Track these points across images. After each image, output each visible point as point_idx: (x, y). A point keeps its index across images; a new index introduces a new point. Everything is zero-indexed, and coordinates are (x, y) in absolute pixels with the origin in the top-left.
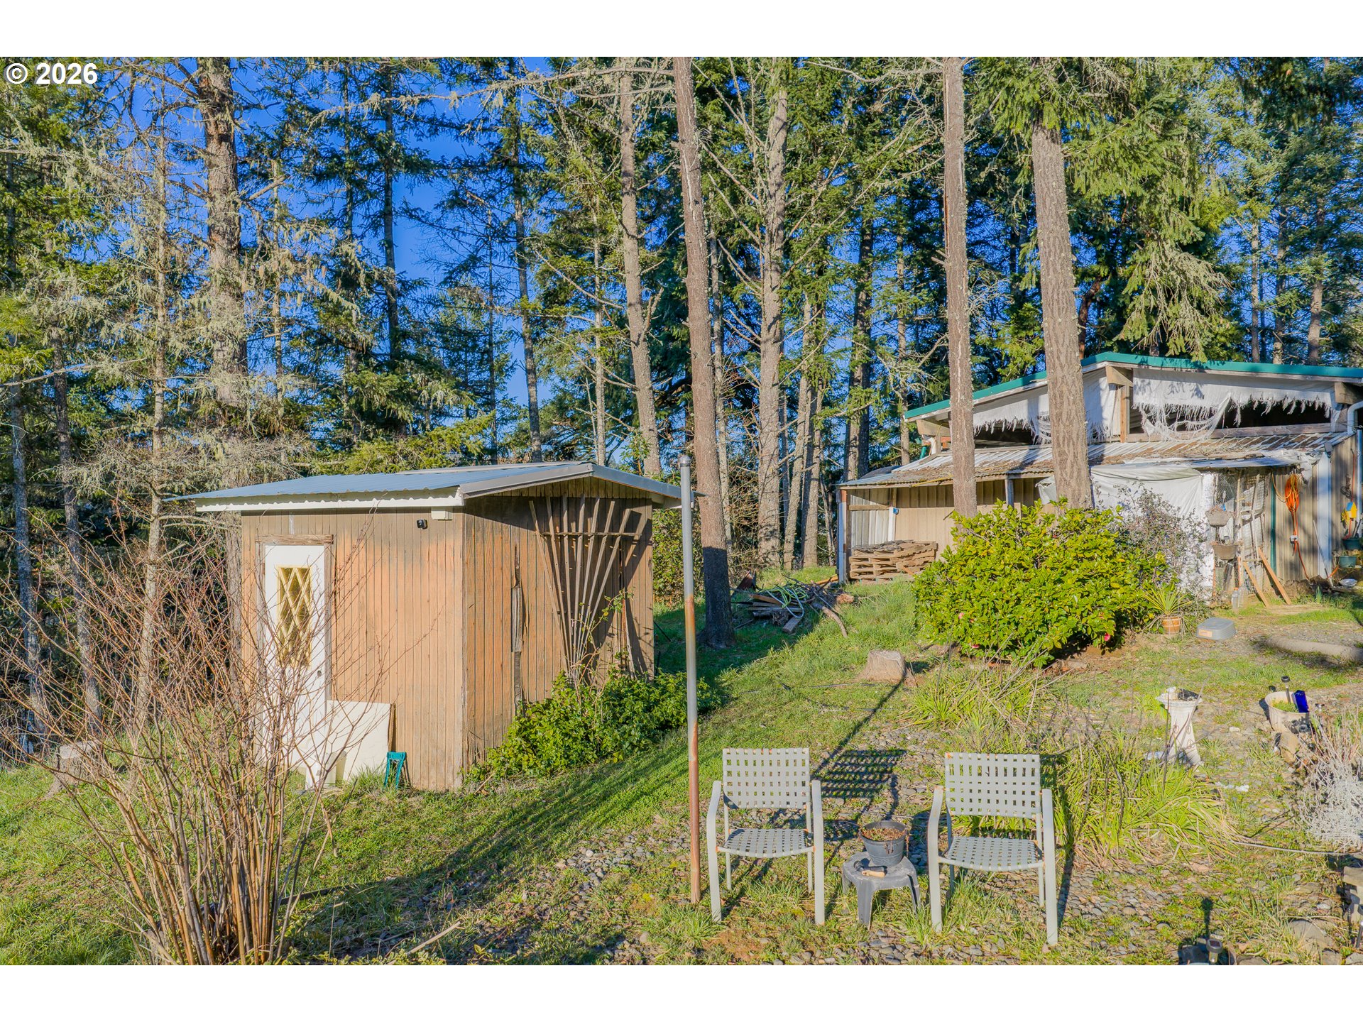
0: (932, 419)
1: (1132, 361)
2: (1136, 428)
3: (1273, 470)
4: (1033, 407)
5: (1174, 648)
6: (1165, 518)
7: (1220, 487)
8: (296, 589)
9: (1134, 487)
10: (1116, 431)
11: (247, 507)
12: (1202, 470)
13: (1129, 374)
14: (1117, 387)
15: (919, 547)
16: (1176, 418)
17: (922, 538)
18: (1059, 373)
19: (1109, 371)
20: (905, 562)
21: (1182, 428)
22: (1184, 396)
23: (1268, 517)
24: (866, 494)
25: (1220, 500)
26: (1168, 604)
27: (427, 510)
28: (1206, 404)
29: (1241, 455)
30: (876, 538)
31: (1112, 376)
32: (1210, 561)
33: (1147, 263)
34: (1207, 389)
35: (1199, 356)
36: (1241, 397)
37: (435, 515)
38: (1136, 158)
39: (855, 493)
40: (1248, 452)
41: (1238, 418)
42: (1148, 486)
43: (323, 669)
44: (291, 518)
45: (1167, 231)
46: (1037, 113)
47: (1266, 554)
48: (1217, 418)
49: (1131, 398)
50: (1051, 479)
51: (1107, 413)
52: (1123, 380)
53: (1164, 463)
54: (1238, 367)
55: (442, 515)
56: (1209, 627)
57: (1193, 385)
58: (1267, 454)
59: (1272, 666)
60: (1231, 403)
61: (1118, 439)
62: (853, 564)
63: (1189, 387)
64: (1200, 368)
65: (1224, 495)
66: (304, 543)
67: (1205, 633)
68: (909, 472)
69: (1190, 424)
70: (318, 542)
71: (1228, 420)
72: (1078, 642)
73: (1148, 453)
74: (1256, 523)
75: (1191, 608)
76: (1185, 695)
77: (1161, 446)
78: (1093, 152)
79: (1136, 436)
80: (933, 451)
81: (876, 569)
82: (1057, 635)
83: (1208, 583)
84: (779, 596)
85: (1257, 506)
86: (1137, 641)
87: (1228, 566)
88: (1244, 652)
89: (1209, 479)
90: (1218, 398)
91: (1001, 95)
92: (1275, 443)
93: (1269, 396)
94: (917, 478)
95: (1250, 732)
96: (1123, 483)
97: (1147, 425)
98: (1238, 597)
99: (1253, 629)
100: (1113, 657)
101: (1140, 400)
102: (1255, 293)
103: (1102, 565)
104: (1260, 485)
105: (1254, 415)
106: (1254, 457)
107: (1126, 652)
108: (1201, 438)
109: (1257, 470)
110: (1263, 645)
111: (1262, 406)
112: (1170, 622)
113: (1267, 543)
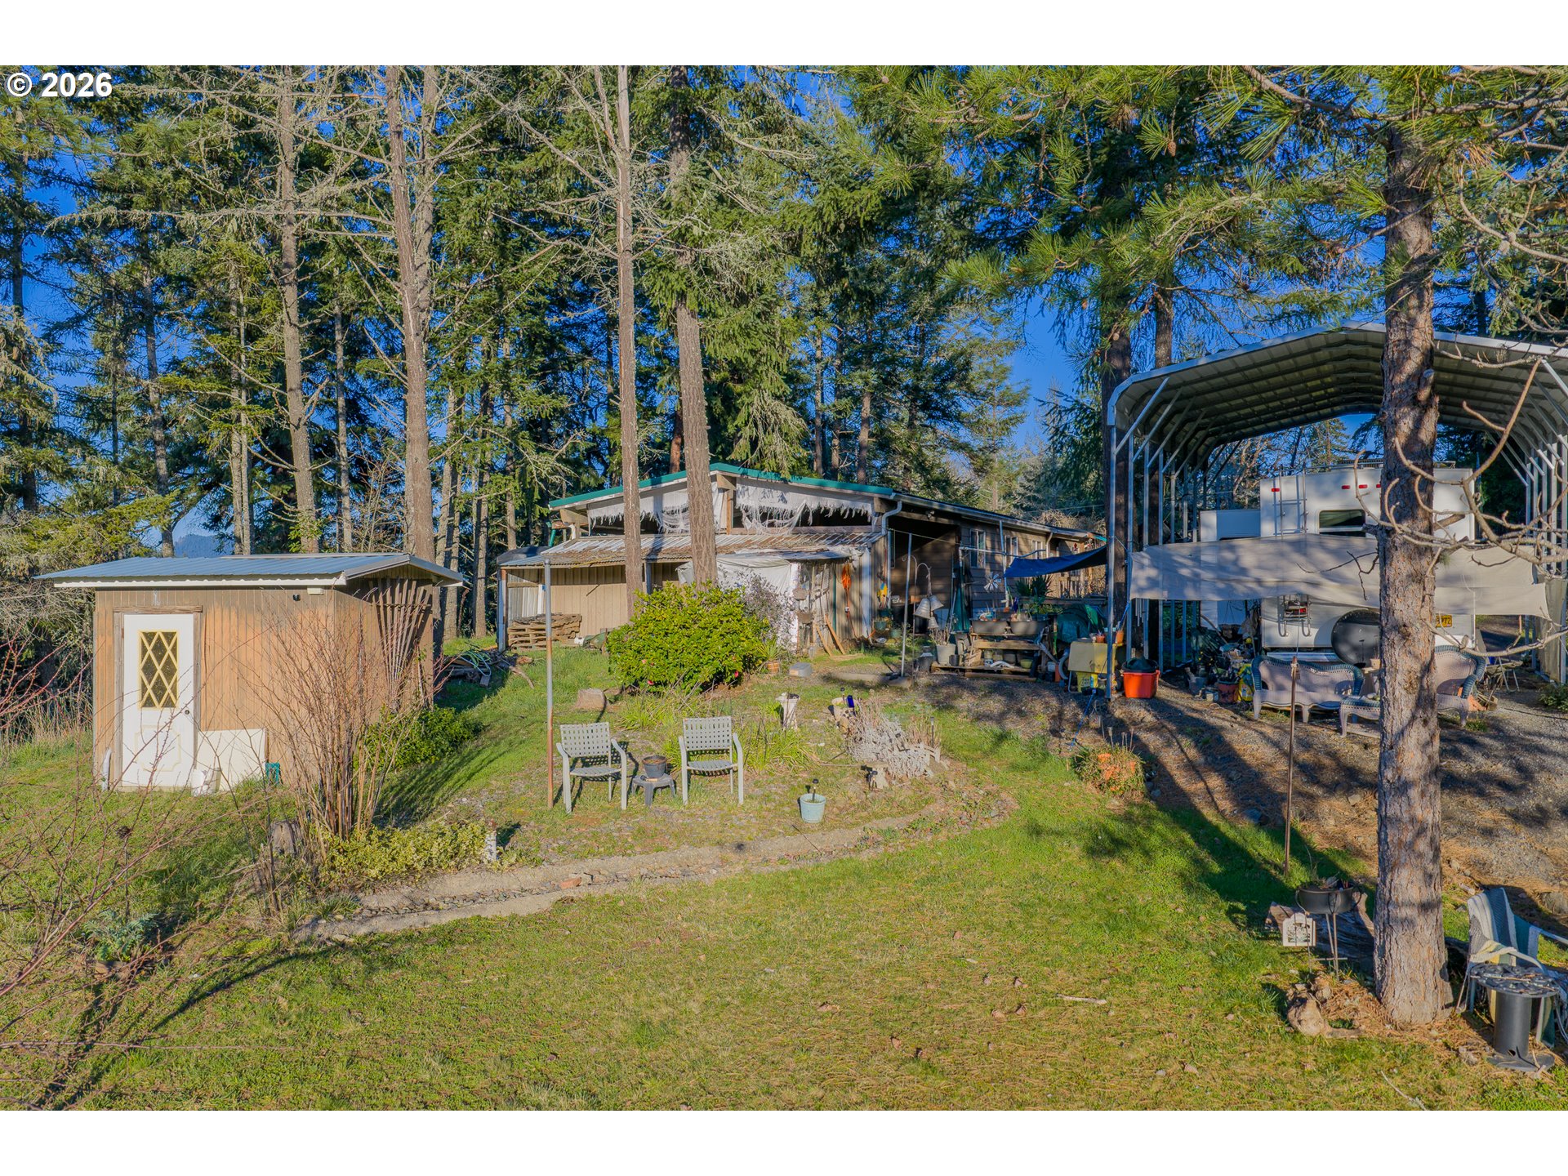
0: (573, 509)
1: (736, 472)
2: (737, 522)
3: (835, 561)
4: (658, 503)
5: (775, 682)
6: (768, 593)
7: (802, 573)
8: (159, 649)
9: (746, 572)
10: (723, 525)
11: (99, 584)
12: (791, 561)
13: (733, 481)
14: (724, 490)
15: (568, 619)
16: (766, 516)
17: (569, 612)
18: (697, 489)
19: (719, 477)
20: (557, 631)
21: (771, 525)
22: (773, 500)
23: (831, 595)
24: (520, 573)
25: (802, 582)
26: (772, 653)
27: (305, 587)
28: (789, 507)
29: (814, 548)
30: (527, 613)
31: (722, 482)
32: (796, 624)
33: (751, 404)
34: (790, 496)
35: (786, 474)
36: (812, 502)
37: (310, 591)
38: (748, 335)
39: (512, 572)
40: (818, 547)
41: (810, 519)
42: (756, 572)
43: (191, 708)
44: (155, 594)
45: (766, 384)
46: (682, 296)
47: (829, 620)
48: (796, 518)
49: (734, 499)
50: (689, 565)
51: (717, 511)
52: (729, 485)
53: (762, 554)
54: (811, 482)
55: (318, 591)
56: (796, 668)
57: (779, 493)
58: (831, 549)
59: (833, 688)
60: (806, 507)
61: (725, 531)
62: (511, 634)
63: (777, 494)
64: (785, 481)
65: (805, 577)
66: (171, 612)
67: (794, 672)
68: (557, 555)
69: (777, 522)
70: (188, 612)
71: (804, 521)
72: (719, 677)
73: (748, 544)
74: (824, 597)
75: (785, 657)
76: (791, 696)
77: (756, 538)
78: (720, 328)
79: (738, 530)
80: (573, 536)
81: (532, 637)
82: (706, 674)
83: (794, 640)
84: (468, 658)
85: (825, 586)
86: (753, 680)
87: (807, 630)
88: (818, 683)
89: (795, 567)
90: (797, 503)
91: (660, 283)
92: (836, 540)
93: (831, 504)
94: (569, 560)
95: (824, 722)
96: (740, 570)
97: (746, 521)
98: (813, 650)
99: (822, 669)
100: (737, 691)
101: (742, 501)
102: (818, 398)
103: (736, 626)
104: (827, 571)
105: (821, 518)
106: (822, 551)
107: (746, 686)
108: (783, 533)
109: (824, 561)
110: (829, 679)
111: (827, 511)
112: (773, 665)
113: (831, 613)
